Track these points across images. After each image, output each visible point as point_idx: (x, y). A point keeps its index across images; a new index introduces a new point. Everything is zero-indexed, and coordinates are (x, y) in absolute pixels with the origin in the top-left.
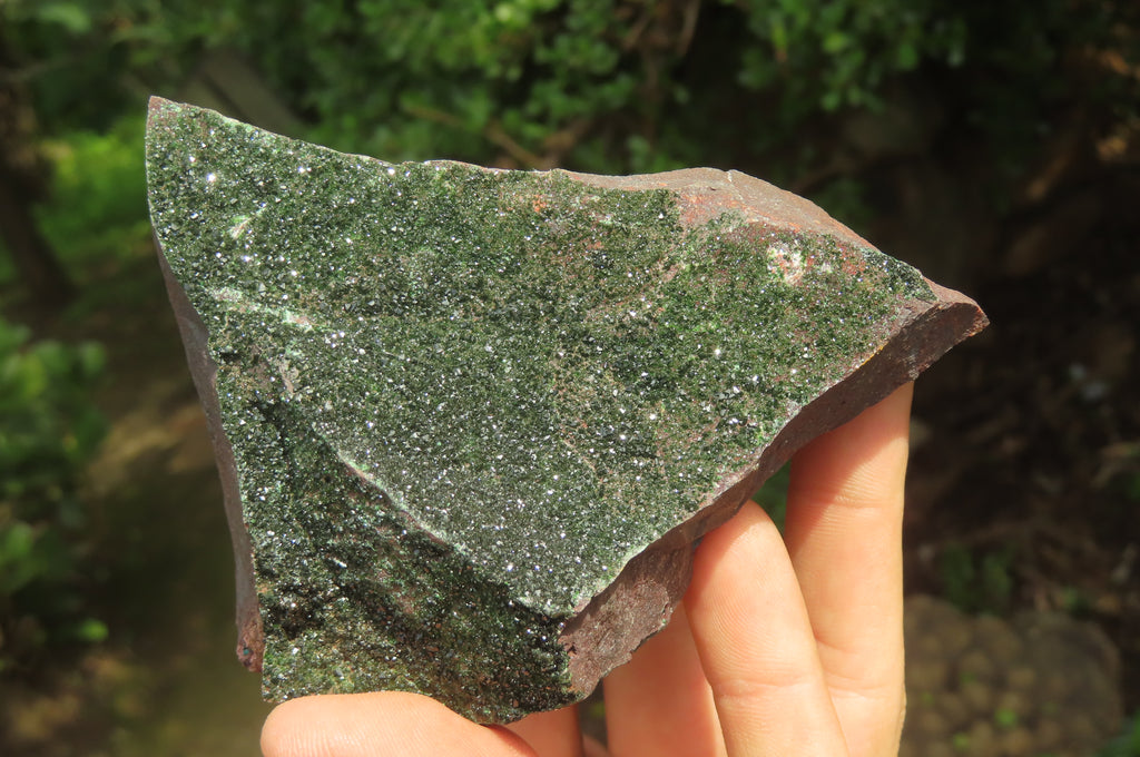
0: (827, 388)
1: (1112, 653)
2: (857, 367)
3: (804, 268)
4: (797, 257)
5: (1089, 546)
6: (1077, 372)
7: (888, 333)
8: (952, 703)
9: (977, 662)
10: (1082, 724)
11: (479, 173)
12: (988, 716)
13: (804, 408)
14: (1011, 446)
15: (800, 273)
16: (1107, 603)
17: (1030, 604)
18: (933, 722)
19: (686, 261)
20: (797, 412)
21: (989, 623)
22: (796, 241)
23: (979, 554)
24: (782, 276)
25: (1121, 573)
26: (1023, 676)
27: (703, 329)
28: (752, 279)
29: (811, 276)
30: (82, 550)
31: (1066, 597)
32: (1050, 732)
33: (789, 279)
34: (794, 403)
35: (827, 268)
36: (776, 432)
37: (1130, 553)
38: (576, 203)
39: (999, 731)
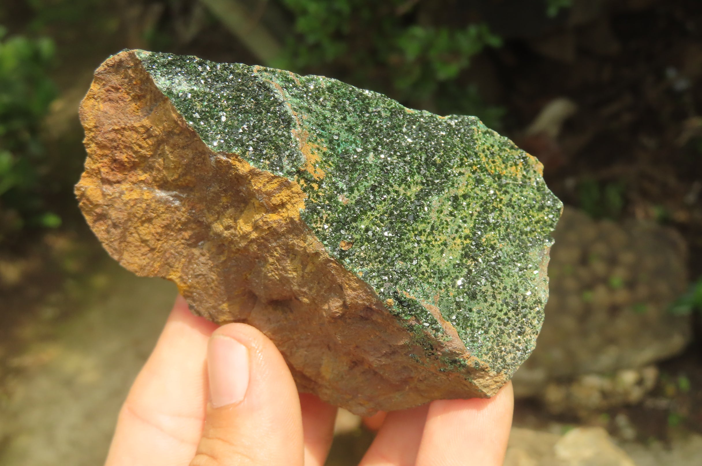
1: (683, 245)
5: (672, 181)
6: (671, 73)
8: (584, 273)
9: (600, 248)
10: (663, 287)
12: (604, 281)
14: (627, 118)
16: (681, 216)
17: (632, 215)
18: (570, 284)
21: (607, 225)
23: (603, 184)
25: (691, 198)
26: (628, 257)
30: (43, 170)
31: (656, 212)
32: (642, 291)
37: (696, 186)
39: (611, 290)
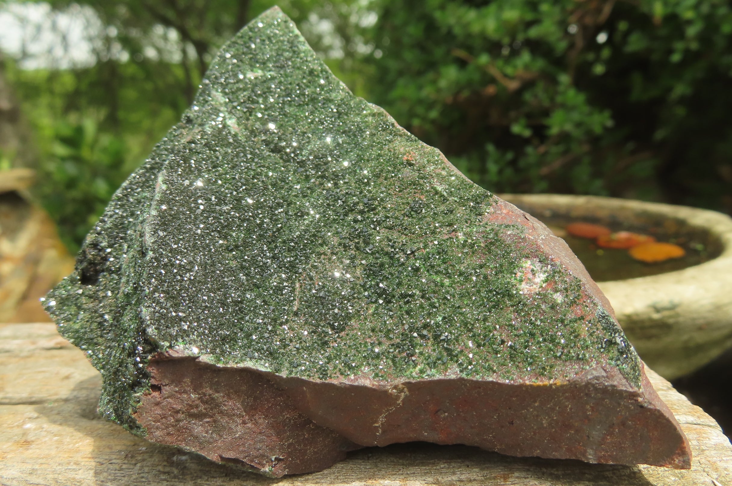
0: (491, 379)
2: (528, 382)
3: (541, 287)
4: (541, 277)
7: (573, 376)
11: (393, 125)
13: (461, 380)
15: (536, 289)
19: (465, 234)
20: (453, 377)
22: (549, 266)
24: (521, 281)
27: (438, 279)
28: (499, 271)
29: (543, 296)
33: (524, 289)
34: (458, 370)
35: (559, 298)
36: (426, 378)
38: (430, 168)
